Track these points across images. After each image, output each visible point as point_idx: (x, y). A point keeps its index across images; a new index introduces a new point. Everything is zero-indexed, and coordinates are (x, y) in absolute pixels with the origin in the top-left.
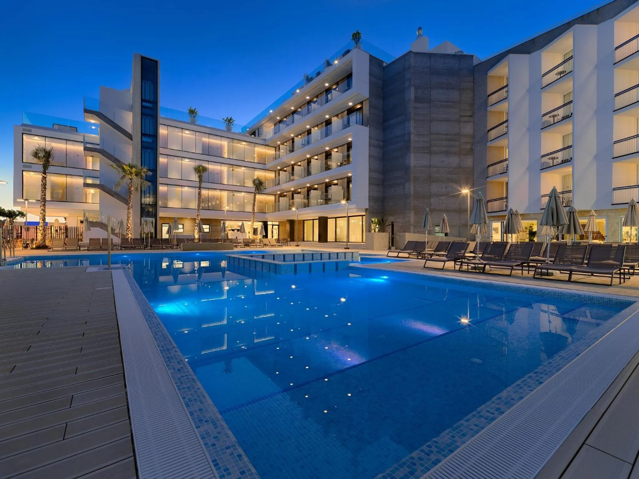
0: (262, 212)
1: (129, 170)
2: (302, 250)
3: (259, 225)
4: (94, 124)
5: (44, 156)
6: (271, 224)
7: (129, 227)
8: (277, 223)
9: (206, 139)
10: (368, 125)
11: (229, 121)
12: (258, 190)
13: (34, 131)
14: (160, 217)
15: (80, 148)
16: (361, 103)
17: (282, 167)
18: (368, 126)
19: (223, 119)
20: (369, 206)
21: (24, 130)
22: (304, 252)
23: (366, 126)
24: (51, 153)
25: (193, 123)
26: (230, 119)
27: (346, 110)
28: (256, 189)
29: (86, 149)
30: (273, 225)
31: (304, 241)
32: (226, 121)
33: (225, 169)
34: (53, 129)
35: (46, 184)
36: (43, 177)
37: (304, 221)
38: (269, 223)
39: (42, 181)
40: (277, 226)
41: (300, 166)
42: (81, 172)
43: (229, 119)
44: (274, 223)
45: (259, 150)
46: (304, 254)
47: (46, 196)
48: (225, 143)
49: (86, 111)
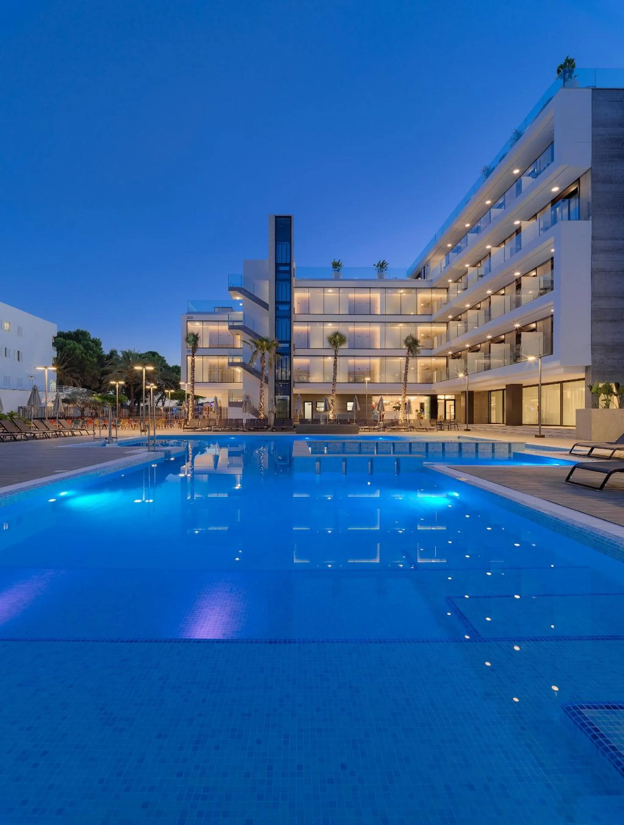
0: (428, 381)
1: (260, 344)
2: (459, 437)
3: (425, 400)
4: (240, 301)
5: (192, 340)
6: (444, 398)
7: (262, 406)
8: (453, 397)
9: (352, 296)
10: (589, 217)
11: (382, 266)
12: (412, 351)
13: (195, 317)
14: (294, 394)
15: (224, 328)
16: (578, 181)
17: (455, 316)
18: (591, 218)
19: (374, 265)
20: (593, 361)
21: (188, 318)
22: (461, 441)
23: (587, 219)
24: (198, 336)
25: (337, 279)
26: (383, 263)
27: (549, 204)
28: (408, 351)
29: (231, 328)
30: (445, 400)
31: (489, 422)
32: (378, 266)
33: (376, 329)
34: (214, 313)
35: (194, 367)
36: (192, 359)
37: (490, 391)
38: (439, 397)
39: (191, 364)
40: (453, 402)
41: (479, 309)
42: (225, 352)
43: (381, 263)
44: (447, 397)
45: (424, 296)
46: (460, 444)
47: (195, 378)
48: (376, 296)
49: (231, 289)
